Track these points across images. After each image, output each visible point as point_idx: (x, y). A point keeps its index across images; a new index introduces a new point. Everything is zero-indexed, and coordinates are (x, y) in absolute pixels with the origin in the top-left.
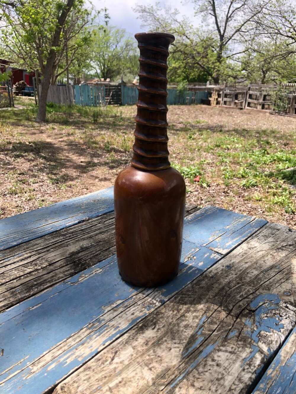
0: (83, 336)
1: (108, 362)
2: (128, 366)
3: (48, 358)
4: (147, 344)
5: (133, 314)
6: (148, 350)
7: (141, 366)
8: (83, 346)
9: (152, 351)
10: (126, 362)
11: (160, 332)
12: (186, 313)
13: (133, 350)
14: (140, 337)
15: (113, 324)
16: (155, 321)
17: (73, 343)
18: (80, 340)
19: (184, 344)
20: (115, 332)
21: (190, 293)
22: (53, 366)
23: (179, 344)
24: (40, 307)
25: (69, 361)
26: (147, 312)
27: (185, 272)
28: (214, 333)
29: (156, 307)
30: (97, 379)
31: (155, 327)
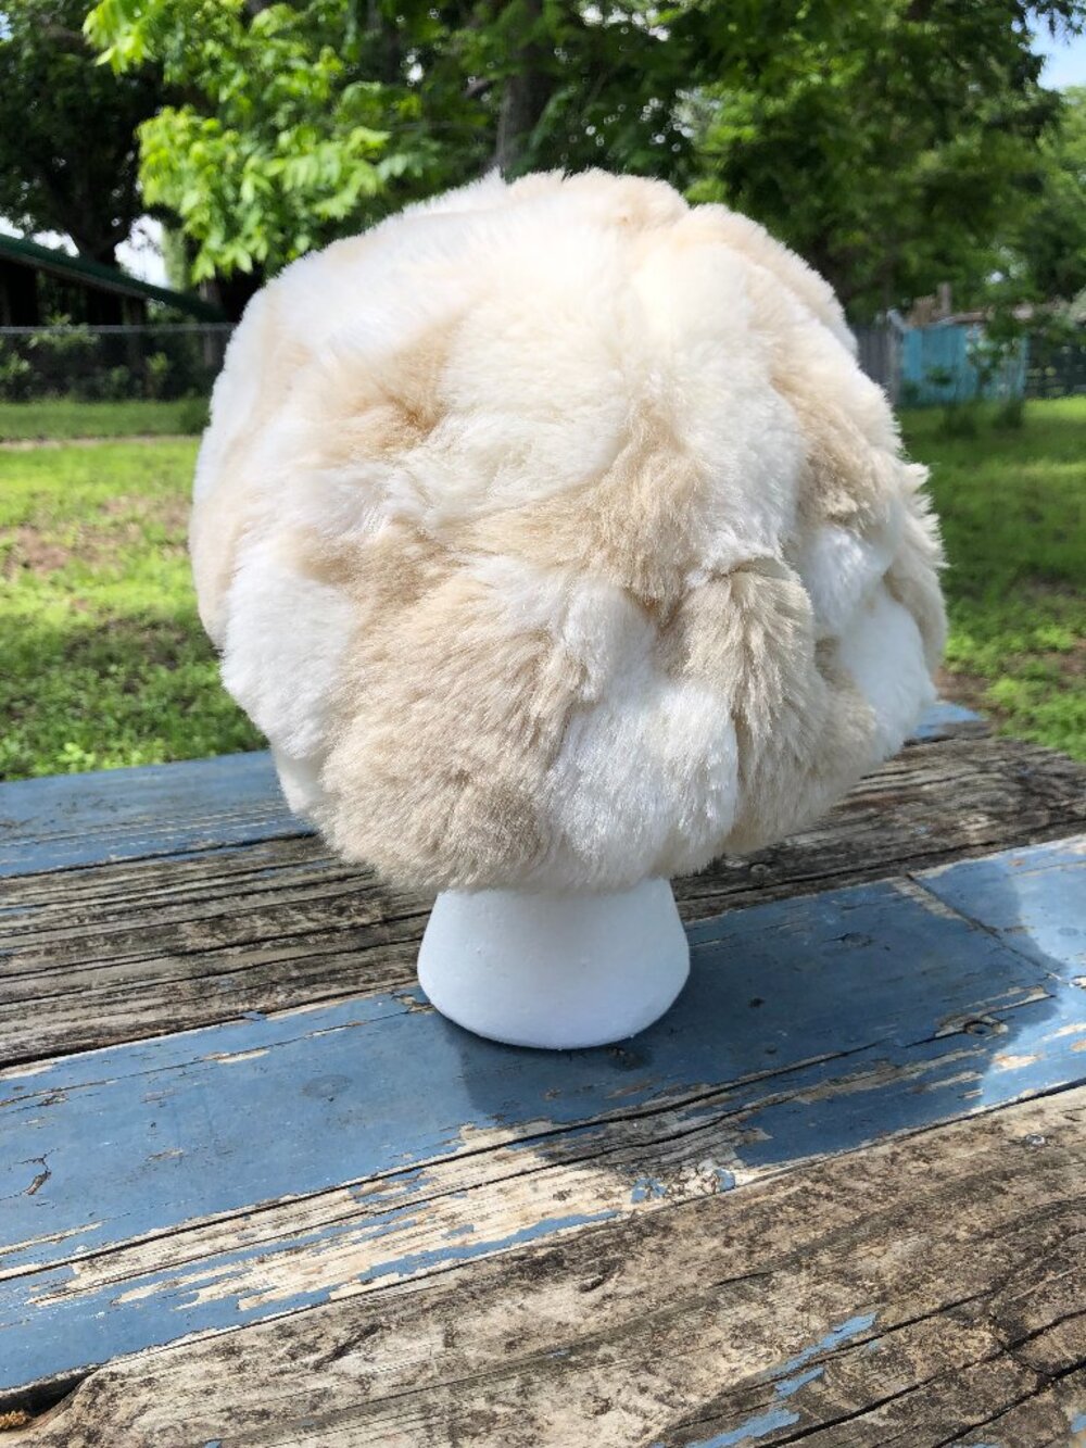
0: (313, 1221)
1: (312, 1359)
2: (377, 1406)
3: (150, 1255)
4: (510, 1345)
5: (562, 1196)
6: (504, 1372)
7: (429, 1427)
8: (293, 1258)
9: (515, 1384)
10: (380, 1389)
11: (605, 1314)
12: (785, 1267)
13: (440, 1348)
14: (507, 1303)
15: (457, 1210)
16: (612, 1255)
17: (268, 1232)
18: (296, 1233)
19: (681, 1412)
20: (444, 1244)
21: (862, 1186)
22: (143, 1293)
23: (659, 1399)
24: (253, 1062)
25: (205, 1295)
26: (628, 1207)
27: (913, 1082)
28: (868, 1417)
29: (678, 1198)
30: (229, 1409)
31: (595, 1285)
